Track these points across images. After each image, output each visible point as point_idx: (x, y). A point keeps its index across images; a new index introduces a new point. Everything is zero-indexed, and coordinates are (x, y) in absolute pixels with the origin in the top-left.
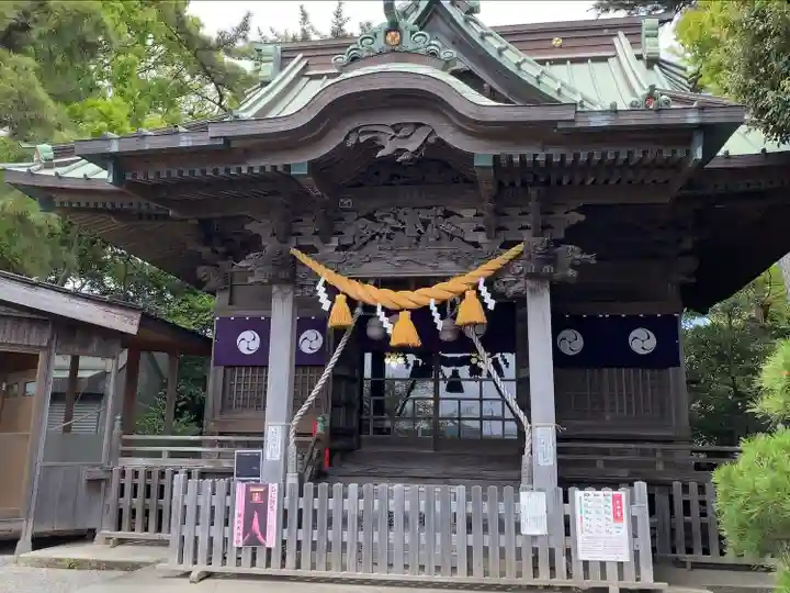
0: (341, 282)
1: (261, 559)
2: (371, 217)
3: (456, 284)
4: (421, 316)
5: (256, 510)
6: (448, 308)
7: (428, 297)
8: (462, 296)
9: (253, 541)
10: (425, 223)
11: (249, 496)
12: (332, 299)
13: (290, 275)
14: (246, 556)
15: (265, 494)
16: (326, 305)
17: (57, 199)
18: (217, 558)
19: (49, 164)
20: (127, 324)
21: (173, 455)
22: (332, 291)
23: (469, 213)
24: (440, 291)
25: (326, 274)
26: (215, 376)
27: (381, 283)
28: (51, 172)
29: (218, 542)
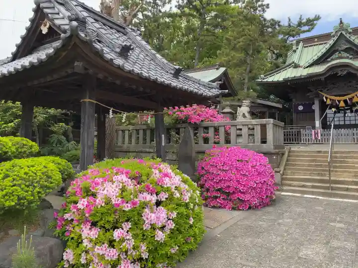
0: (328, 96)
1: (318, 141)
2: (333, 84)
3: (352, 95)
4: (345, 101)
5: (316, 134)
6: (351, 99)
7: (347, 98)
8: (353, 97)
9: (316, 139)
10: (345, 84)
11: (315, 132)
12: (327, 100)
13: (318, 96)
14: (315, 141)
15: (318, 132)
16: (325, 100)
17: (266, 85)
18: (310, 141)
19: (264, 79)
20: (280, 106)
21: (290, 129)
22: (326, 98)
23: (354, 82)
24: (350, 96)
25: (325, 95)
26: (294, 116)
27: (336, 96)
28: (265, 80)
29: (310, 139)
